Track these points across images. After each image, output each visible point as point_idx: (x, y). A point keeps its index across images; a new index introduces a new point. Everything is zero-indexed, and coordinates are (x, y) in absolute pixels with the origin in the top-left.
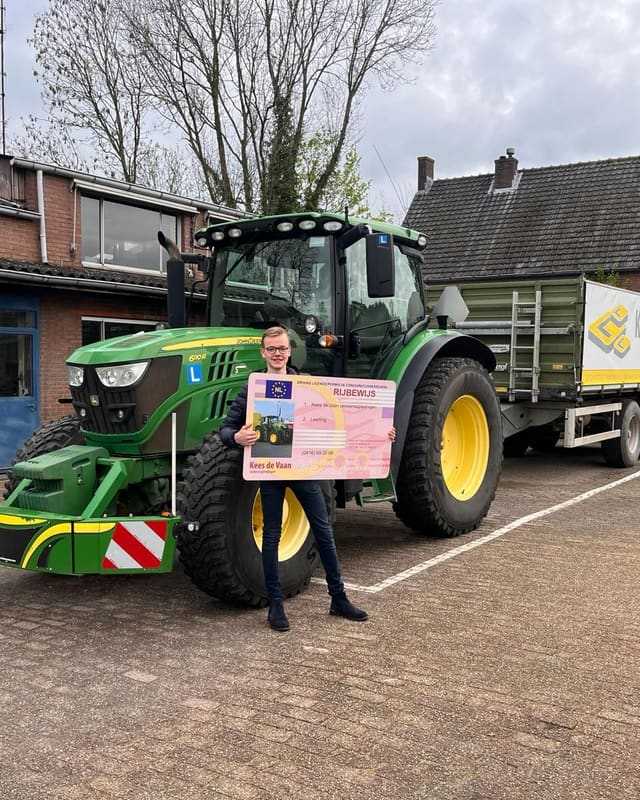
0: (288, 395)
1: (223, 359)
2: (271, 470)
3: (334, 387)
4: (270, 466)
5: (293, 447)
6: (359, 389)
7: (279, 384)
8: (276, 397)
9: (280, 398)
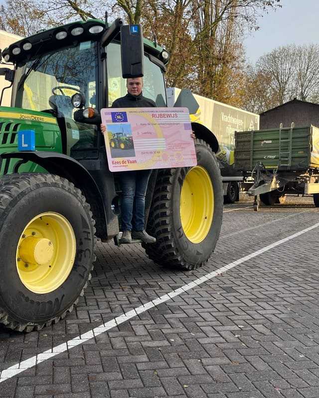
0: (125, 120)
1: (7, 128)
2: (125, 165)
3: (151, 113)
4: (124, 162)
5: (135, 150)
6: (167, 113)
7: (119, 114)
8: (119, 122)
9: (121, 122)
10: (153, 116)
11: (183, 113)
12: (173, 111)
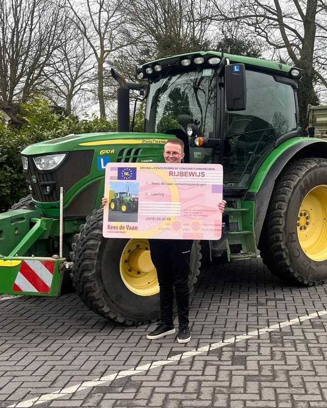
0: (134, 178)
2: (122, 230)
3: (169, 170)
4: (122, 228)
7: (127, 170)
8: (125, 179)
9: (128, 179)
10: (171, 173)
11: (213, 171)
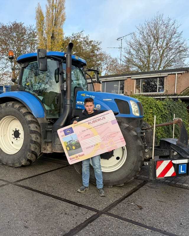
5: (82, 148)
6: (98, 119)
12: (101, 116)
